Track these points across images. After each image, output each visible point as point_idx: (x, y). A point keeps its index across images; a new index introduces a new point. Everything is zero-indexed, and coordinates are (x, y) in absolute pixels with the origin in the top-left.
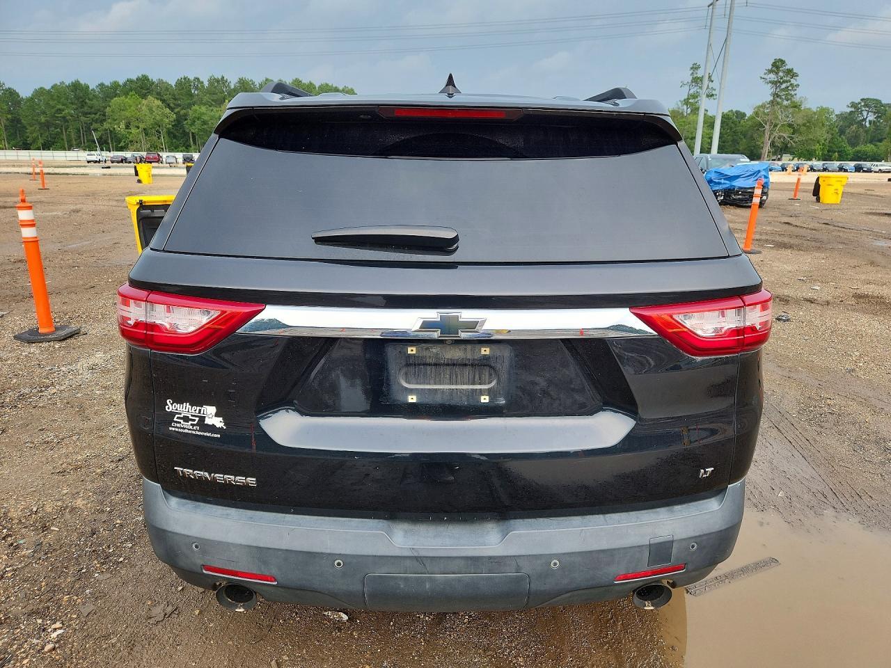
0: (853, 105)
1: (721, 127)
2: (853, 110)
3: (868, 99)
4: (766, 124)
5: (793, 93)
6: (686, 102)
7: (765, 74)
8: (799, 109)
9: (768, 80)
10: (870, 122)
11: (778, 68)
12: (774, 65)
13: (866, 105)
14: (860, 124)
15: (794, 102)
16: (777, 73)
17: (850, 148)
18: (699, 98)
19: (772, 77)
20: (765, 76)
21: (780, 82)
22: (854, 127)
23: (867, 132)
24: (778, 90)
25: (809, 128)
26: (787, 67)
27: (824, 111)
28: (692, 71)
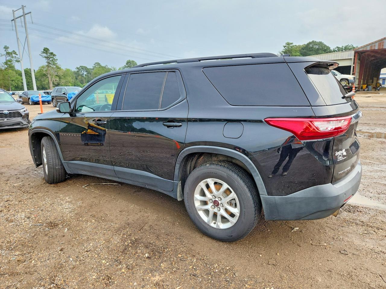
0: (78, 68)
1: (25, 75)
2: (78, 70)
3: (82, 66)
4: (48, 75)
5: (56, 62)
6: (6, 63)
7: (41, 53)
8: (60, 69)
9: (44, 56)
10: (85, 75)
11: (46, 51)
12: (44, 50)
13: (82, 69)
14: (82, 75)
15: (57, 66)
16: (47, 54)
17: (81, 85)
18: (12, 62)
19: (45, 55)
20: (42, 54)
21: (49, 57)
22: (80, 77)
23: (85, 78)
24: (49, 61)
25: (65, 77)
26: (50, 52)
27: (68, 70)
28: (5, 49)
